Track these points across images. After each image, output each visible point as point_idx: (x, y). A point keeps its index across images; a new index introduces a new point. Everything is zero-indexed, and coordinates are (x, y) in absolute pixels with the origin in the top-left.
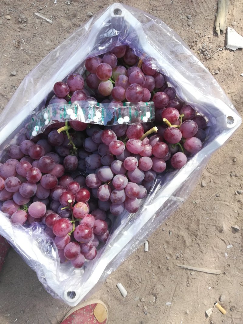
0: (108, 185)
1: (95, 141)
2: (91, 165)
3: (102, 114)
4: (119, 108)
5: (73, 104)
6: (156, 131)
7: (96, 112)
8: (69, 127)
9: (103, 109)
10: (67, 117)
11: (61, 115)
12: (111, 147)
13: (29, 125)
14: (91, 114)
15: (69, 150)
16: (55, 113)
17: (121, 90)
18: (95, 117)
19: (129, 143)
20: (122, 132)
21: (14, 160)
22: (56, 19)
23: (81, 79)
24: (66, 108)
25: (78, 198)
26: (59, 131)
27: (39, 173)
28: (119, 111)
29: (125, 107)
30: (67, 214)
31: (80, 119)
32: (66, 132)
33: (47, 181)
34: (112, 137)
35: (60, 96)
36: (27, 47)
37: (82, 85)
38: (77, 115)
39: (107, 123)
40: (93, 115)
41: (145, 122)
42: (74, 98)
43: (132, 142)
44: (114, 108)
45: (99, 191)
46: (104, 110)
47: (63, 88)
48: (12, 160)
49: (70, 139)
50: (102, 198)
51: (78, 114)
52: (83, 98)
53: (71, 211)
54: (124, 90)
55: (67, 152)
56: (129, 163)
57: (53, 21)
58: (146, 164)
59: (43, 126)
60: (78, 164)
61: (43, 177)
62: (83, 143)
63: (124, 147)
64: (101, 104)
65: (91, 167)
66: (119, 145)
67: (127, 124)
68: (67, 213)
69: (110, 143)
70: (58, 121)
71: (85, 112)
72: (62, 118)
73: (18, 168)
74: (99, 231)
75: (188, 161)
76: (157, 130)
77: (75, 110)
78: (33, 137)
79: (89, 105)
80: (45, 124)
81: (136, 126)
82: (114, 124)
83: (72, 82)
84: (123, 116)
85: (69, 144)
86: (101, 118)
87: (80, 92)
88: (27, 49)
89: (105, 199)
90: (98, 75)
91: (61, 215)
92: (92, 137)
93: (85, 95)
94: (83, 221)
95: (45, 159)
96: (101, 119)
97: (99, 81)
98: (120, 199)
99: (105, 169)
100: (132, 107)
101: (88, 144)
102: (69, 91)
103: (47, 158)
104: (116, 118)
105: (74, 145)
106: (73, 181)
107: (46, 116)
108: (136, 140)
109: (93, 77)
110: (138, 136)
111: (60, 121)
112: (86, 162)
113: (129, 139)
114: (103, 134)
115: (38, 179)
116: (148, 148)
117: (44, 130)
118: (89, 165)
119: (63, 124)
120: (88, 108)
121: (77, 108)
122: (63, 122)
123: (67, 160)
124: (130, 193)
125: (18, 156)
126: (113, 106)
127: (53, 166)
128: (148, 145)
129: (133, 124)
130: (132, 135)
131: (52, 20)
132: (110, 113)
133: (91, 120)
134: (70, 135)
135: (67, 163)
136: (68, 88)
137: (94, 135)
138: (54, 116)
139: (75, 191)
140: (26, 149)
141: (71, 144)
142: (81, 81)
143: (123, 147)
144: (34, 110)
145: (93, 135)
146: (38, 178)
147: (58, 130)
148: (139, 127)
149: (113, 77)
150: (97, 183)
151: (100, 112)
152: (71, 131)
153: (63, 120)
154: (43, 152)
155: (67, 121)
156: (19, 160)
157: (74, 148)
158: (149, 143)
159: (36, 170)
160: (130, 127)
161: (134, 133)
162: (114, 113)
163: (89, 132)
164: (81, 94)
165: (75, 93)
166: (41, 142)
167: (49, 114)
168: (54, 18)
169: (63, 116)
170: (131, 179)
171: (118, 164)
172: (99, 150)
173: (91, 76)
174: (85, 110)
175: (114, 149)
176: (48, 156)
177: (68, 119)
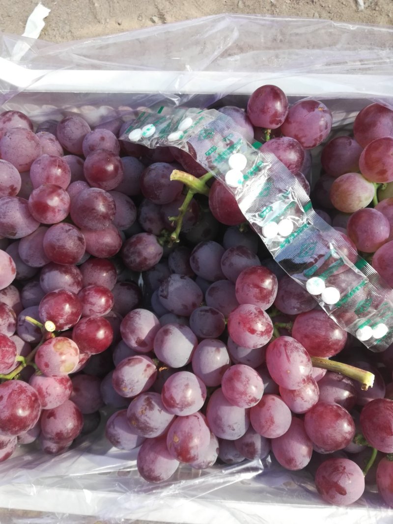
0: (158, 368)
1: (224, 264)
2: (169, 296)
3: (292, 234)
4: (341, 259)
5: (260, 154)
6: (367, 387)
7: (289, 217)
8: (206, 189)
9: (305, 225)
10: (220, 166)
11: (214, 149)
12: (241, 316)
13: (144, 113)
14: (274, 209)
15: (162, 229)
16: (208, 134)
17: (382, 228)
18: (274, 223)
19: (285, 346)
20: (294, 308)
21: (57, 143)
22: (375, 10)
23: (326, 128)
24: (239, 147)
25: (79, 331)
26: (177, 175)
27: (59, 211)
28: (334, 264)
29: (356, 270)
30: (31, 335)
31: (241, 195)
32: (190, 192)
33: (58, 240)
34: (264, 296)
35: (252, 117)
36: (284, 7)
37: (316, 140)
38: (244, 182)
39: (284, 258)
40: (274, 216)
41: (358, 338)
42: (275, 145)
43: (292, 351)
44: (332, 247)
45: (128, 363)
46: (305, 229)
47: (273, 106)
48: (51, 140)
49: (182, 212)
50: (119, 383)
51: (248, 183)
52: (290, 164)
53: (42, 341)
54: (387, 235)
55: (156, 227)
56: (239, 386)
57: (367, 8)
58: (272, 422)
59: (161, 137)
60: (153, 268)
61: (61, 224)
62: (199, 245)
63: (266, 342)
64: (313, 212)
65: (164, 299)
66: (260, 327)
67: (322, 305)
68: (33, 333)
69: (246, 302)
70: (195, 154)
71: (266, 193)
72: (208, 158)
73: (39, 162)
74: (49, 431)
75: (358, 503)
76: (370, 387)
77: (252, 170)
78: (127, 140)
79: (290, 189)
80: (168, 135)
81: (333, 326)
82: (296, 278)
83: (304, 114)
84: (332, 282)
85: (171, 219)
86: (283, 237)
87: (298, 148)
88: (280, 10)
89: (121, 390)
90: (366, 154)
91: (20, 325)
92: (226, 254)
93: (302, 163)
94: (39, 380)
95: (100, 199)
96: (282, 240)
97: (354, 167)
98: (146, 428)
99: (184, 338)
100: (371, 286)
101: (206, 255)
102: (279, 126)
103: (105, 199)
104: (313, 269)
105: (178, 230)
106: (110, 289)
107: (187, 123)
108: (304, 355)
109: (349, 148)
110: (315, 350)
111: (201, 159)
112: (168, 282)
113: (290, 335)
114: (253, 271)
115: (45, 219)
116: (309, 395)
117: (154, 145)
118: (165, 293)
119: (197, 170)
120: (280, 191)
121: (258, 169)
122: (203, 165)
123: (139, 241)
124: (176, 440)
125: (69, 144)
126: (333, 242)
127: (100, 226)
128: (315, 386)
129: (332, 317)
130: (306, 336)
131: (367, 5)
132: (314, 248)
133: (259, 222)
134: (192, 205)
135: (136, 245)
136: (283, 119)
137: (235, 253)
138: (199, 139)
139: (90, 310)
140: (93, 146)
141: (176, 223)
142: (321, 131)
143: (264, 341)
144: (179, 95)
145: (232, 251)
146: (48, 218)
147: (175, 171)
148: (337, 335)
149: (384, 188)
150: (141, 343)
151: (294, 224)
152: (200, 199)
153: (206, 162)
154: (112, 183)
155: (212, 173)
156: (66, 152)
157: (174, 236)
158: (322, 383)
159: (62, 200)
160: (321, 317)
161: (317, 337)
162: (321, 256)
163: (231, 238)
164: (295, 152)
165: (286, 139)
166: (130, 162)
167: (196, 124)
168: (373, 6)
169: (217, 156)
170: (210, 411)
171: (217, 358)
172: (213, 288)
173: (350, 143)
174: (272, 189)
175: (242, 326)
176: (111, 199)
177: (219, 173)
